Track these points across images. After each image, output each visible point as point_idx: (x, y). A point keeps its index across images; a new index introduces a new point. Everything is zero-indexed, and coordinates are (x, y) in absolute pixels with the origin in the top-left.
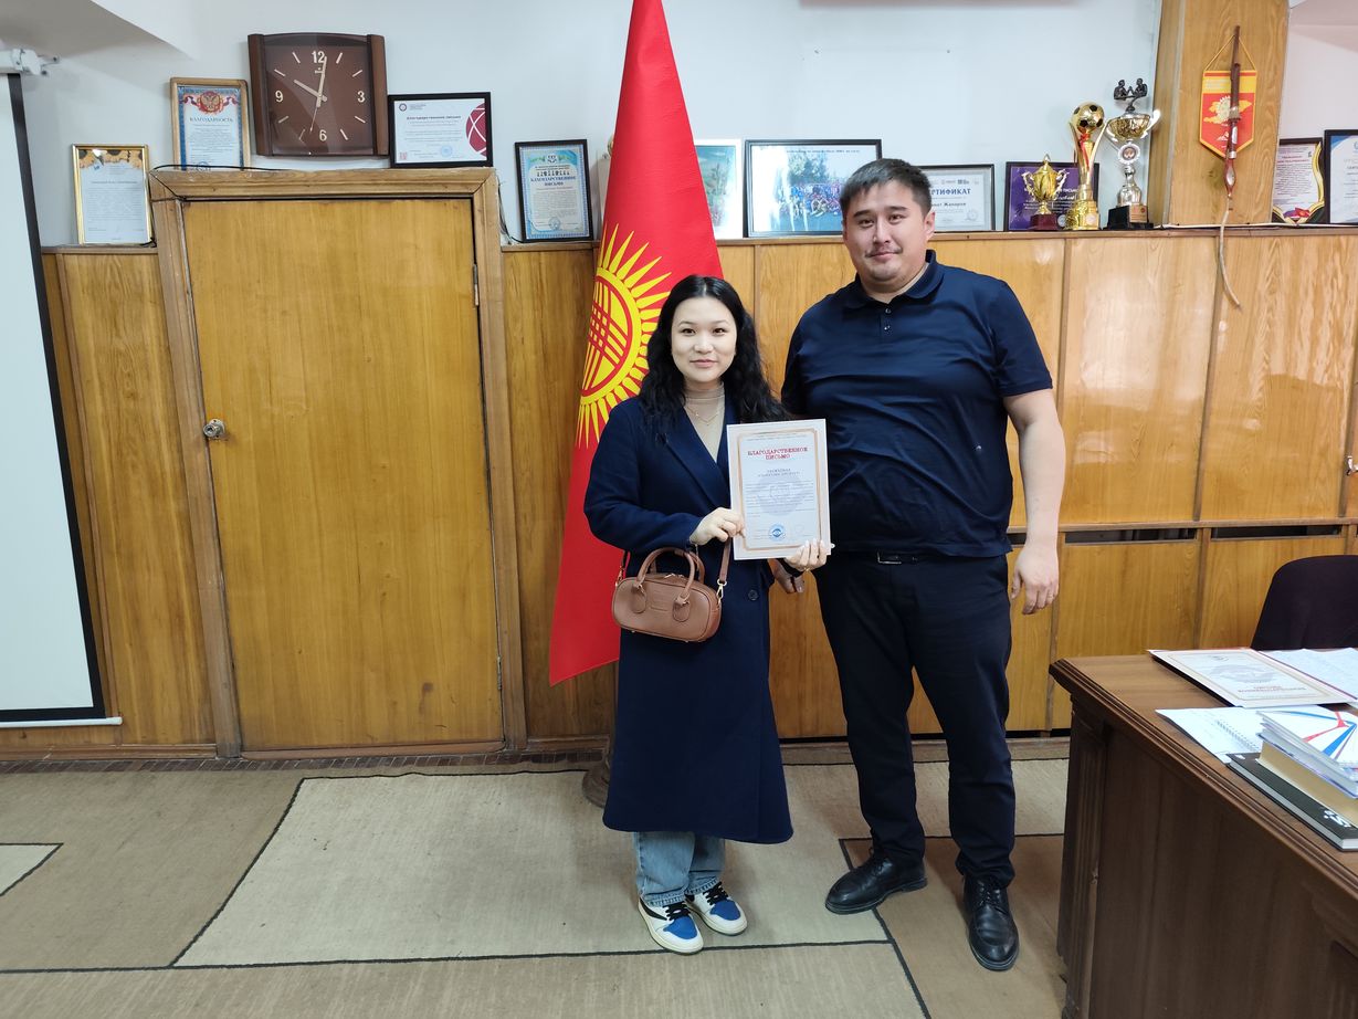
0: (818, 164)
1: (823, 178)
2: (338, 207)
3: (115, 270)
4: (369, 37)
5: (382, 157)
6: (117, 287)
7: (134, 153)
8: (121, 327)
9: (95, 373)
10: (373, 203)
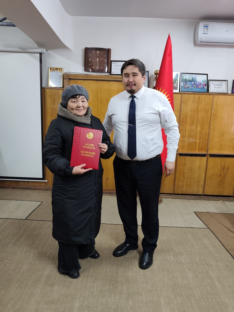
0: (195, 78)
1: (196, 81)
2: (99, 82)
3: (55, 92)
4: (109, 49)
5: (109, 72)
6: (55, 95)
7: (60, 70)
8: (55, 103)
9: (49, 112)
10: (106, 82)
